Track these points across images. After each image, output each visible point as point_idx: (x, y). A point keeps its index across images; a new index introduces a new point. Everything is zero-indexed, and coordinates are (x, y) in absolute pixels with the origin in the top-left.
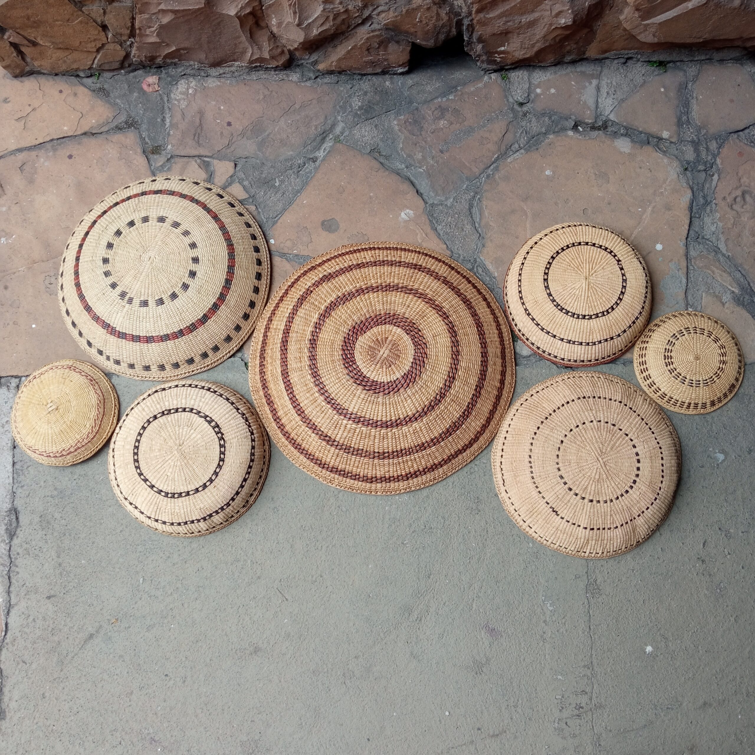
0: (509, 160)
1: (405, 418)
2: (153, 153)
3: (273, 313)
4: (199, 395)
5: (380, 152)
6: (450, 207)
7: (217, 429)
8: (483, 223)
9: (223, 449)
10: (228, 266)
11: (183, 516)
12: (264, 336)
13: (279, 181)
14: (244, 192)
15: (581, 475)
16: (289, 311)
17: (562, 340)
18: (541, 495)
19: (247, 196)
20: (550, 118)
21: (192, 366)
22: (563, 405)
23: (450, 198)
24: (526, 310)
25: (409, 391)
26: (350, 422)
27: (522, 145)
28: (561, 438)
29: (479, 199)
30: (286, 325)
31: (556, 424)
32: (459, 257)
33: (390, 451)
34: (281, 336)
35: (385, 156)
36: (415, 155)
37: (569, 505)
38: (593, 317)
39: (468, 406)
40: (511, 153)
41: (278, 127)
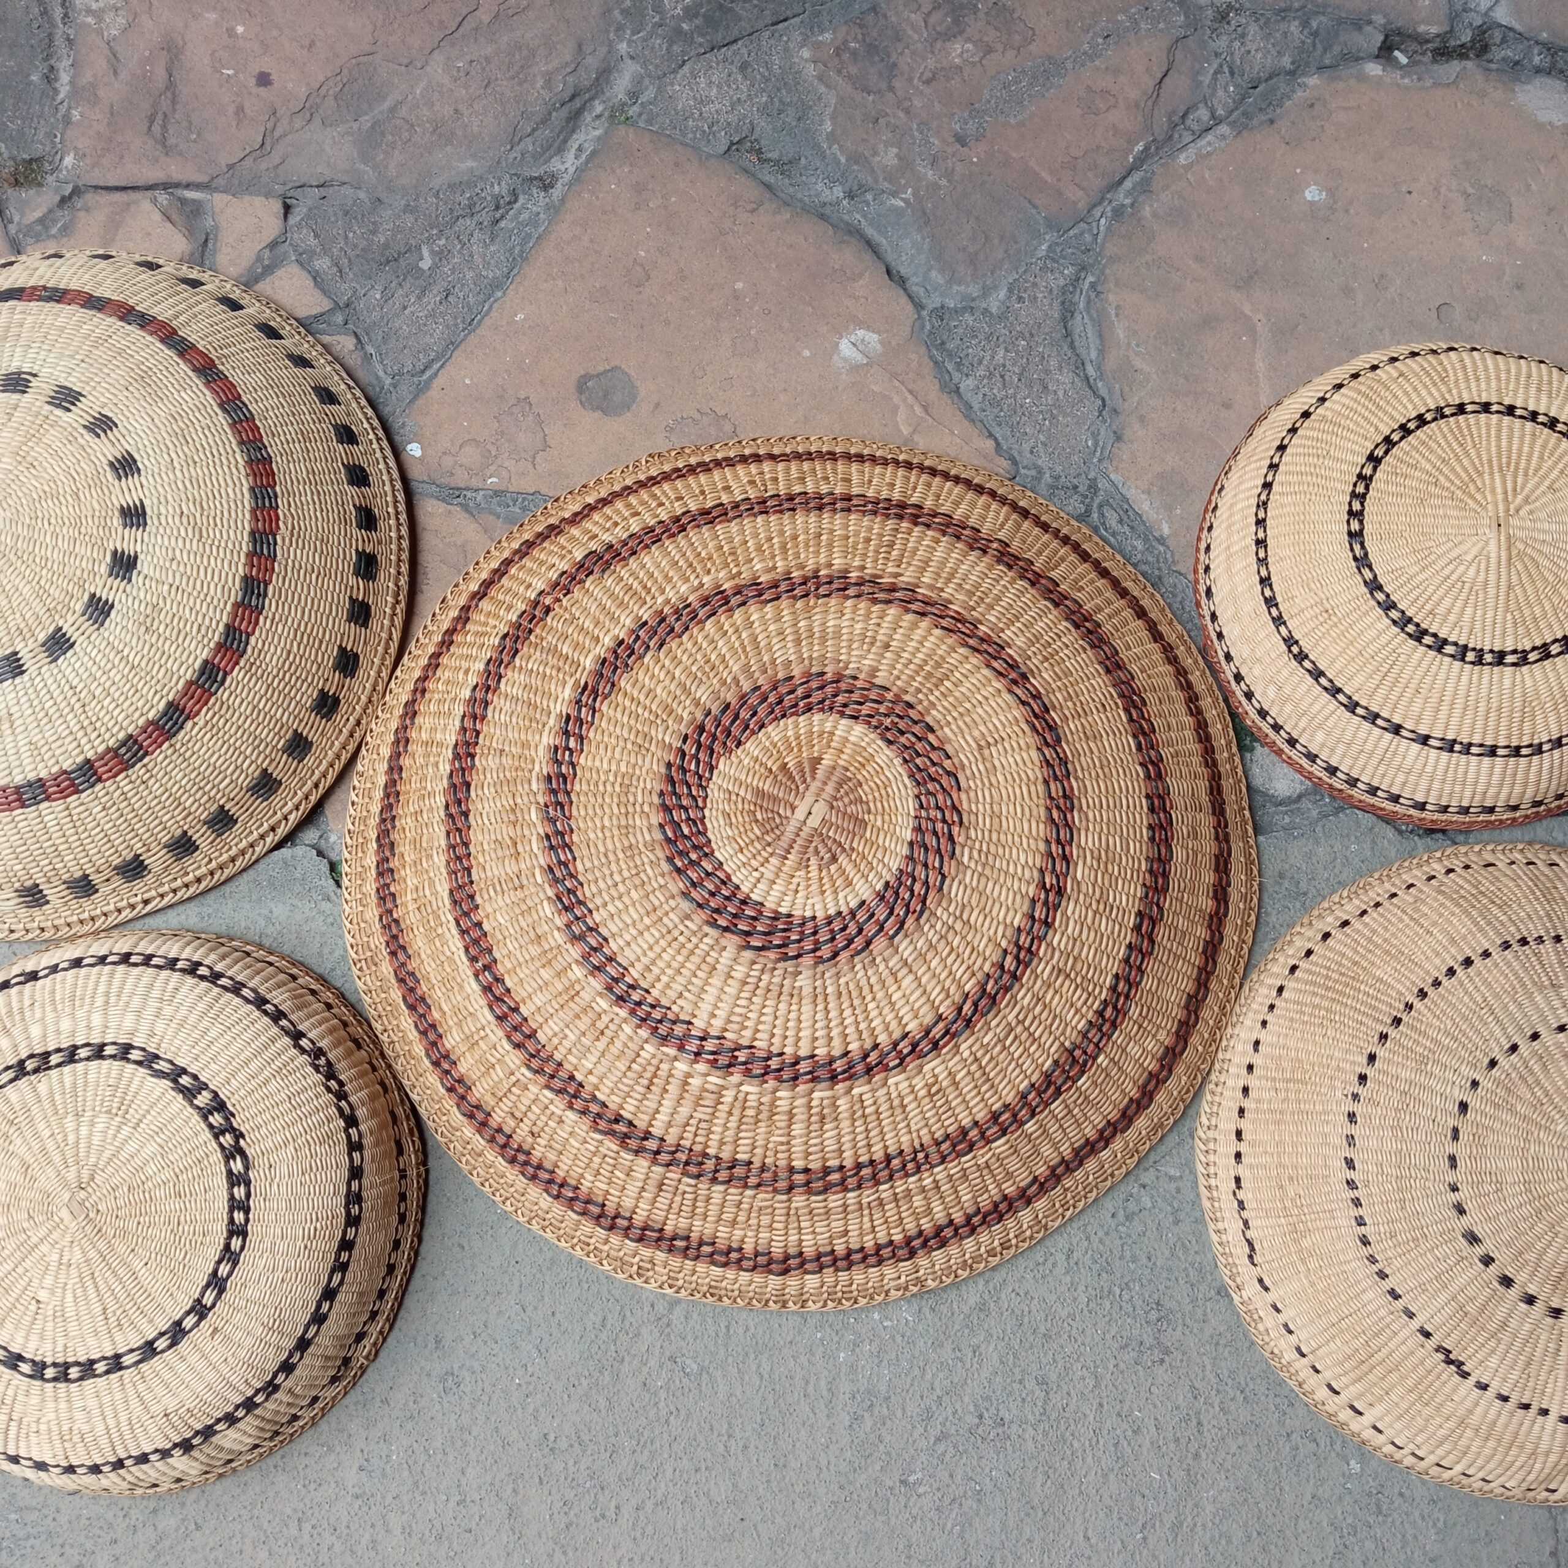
0: (1182, 159)
1: (895, 1045)
2: (17, 183)
3: (420, 690)
4: (156, 993)
5: (759, 152)
6: (1001, 318)
7: (216, 1119)
8: (1110, 365)
9: (239, 1192)
10: (252, 533)
11: (104, 1442)
12: (391, 769)
13: (432, 253)
14: (317, 293)
15: (1540, 1227)
16: (473, 680)
17: (1425, 740)
18: (1399, 1304)
19: (326, 305)
20: (1305, 24)
21: (138, 884)
22: (1451, 972)
23: (996, 288)
24: (1290, 641)
25: (904, 947)
26: (701, 1067)
27: (1220, 112)
28: (1459, 1095)
29: (1093, 285)
30: (464, 729)
31: (1434, 1041)
32: (1038, 478)
33: (848, 1163)
34: (445, 768)
35: (777, 162)
36: (875, 154)
37: (1506, 1338)
38: (1532, 657)
39: (1113, 989)
40: (1187, 137)
41: (422, 85)
